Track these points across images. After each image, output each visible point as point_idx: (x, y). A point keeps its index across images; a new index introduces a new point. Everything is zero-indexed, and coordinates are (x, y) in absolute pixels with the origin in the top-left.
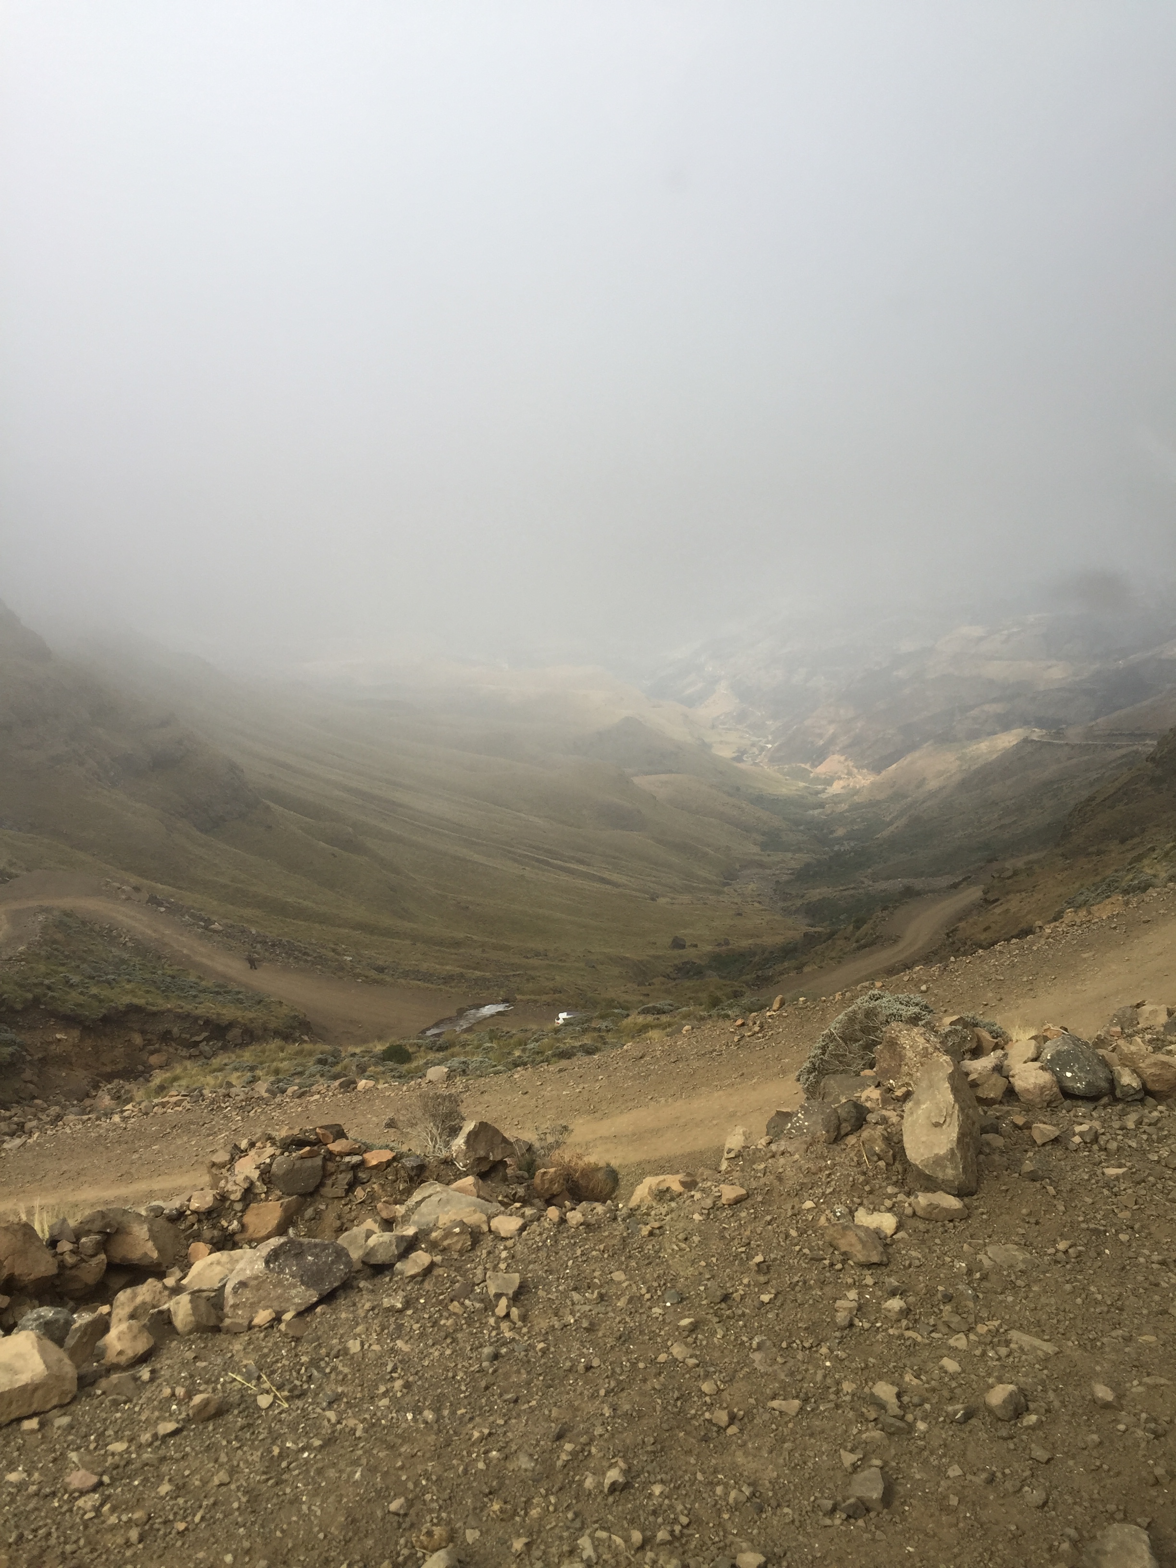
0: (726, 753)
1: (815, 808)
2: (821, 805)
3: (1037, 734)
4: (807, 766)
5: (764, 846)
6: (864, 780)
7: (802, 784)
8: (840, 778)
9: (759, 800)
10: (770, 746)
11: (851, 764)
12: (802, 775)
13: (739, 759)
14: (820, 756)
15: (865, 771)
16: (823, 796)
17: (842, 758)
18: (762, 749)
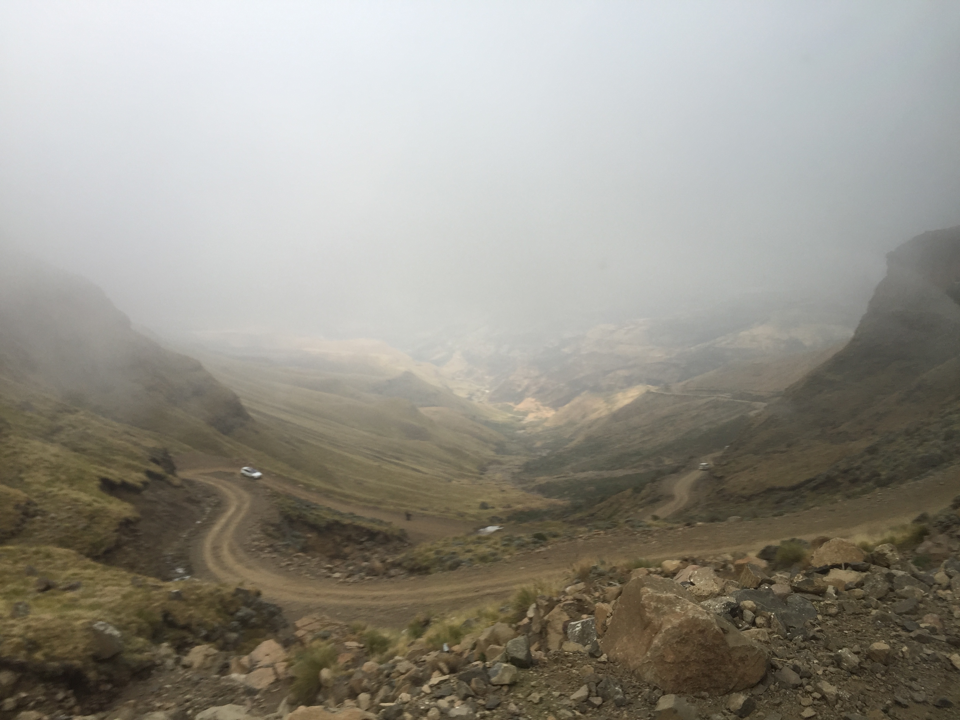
0: (463, 395)
1: (520, 429)
2: (523, 428)
3: (653, 389)
4: (512, 404)
5: (497, 451)
6: (549, 413)
7: (510, 415)
8: (533, 412)
9: (487, 423)
10: (487, 391)
11: (539, 403)
12: (509, 409)
13: (470, 399)
14: (519, 398)
15: (547, 408)
16: (524, 422)
17: (533, 400)
18: (483, 393)
